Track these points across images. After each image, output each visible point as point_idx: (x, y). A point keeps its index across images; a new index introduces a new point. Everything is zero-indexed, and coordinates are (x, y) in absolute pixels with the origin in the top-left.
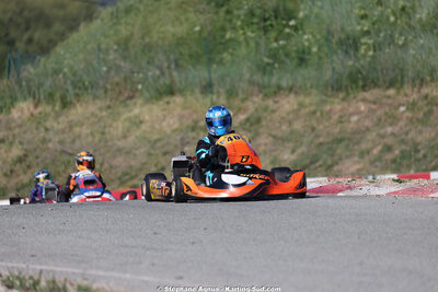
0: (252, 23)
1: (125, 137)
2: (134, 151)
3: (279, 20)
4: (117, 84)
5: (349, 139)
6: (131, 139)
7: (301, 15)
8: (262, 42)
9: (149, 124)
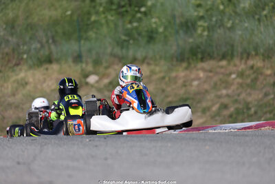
0: (111, 10)
1: (14, 95)
2: (21, 106)
3: (133, 7)
4: (7, 54)
5: (193, 99)
6: (19, 97)
7: (149, 3)
8: (120, 23)
9: (32, 85)
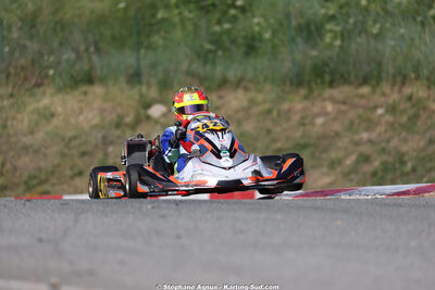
0: (189, 2)
1: (32, 132)
2: (43, 150)
5: (315, 145)
9: (61, 118)
